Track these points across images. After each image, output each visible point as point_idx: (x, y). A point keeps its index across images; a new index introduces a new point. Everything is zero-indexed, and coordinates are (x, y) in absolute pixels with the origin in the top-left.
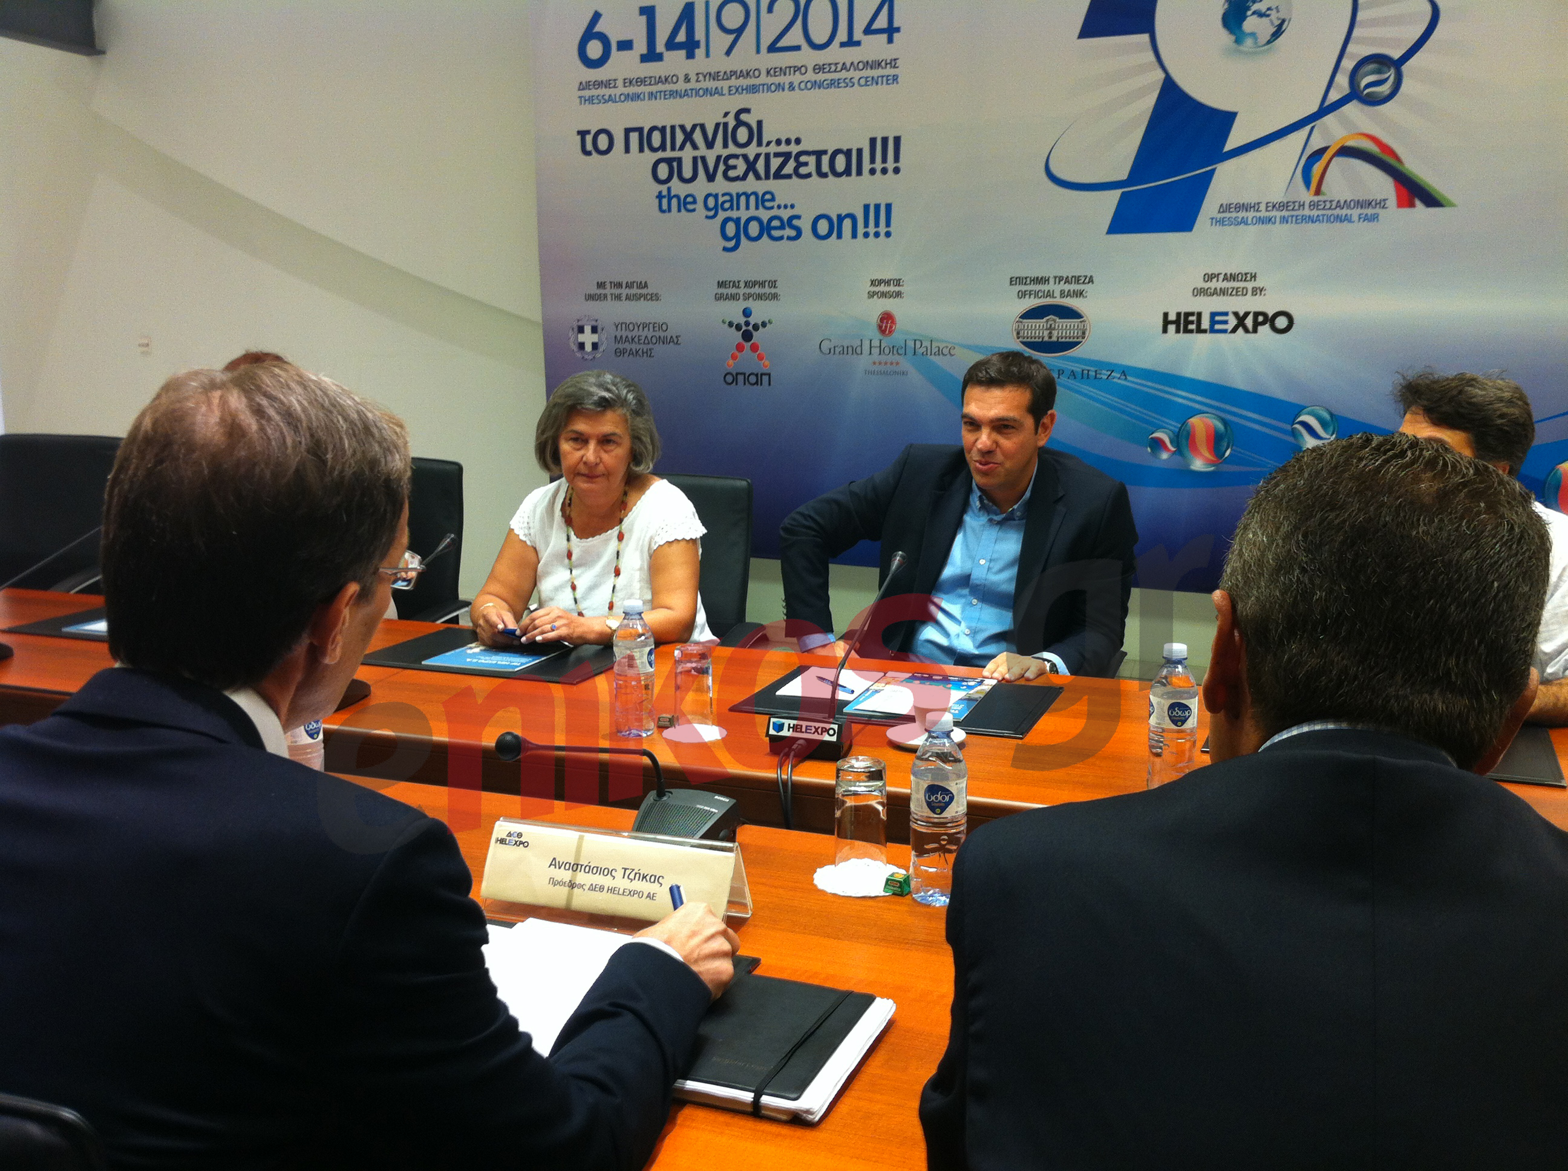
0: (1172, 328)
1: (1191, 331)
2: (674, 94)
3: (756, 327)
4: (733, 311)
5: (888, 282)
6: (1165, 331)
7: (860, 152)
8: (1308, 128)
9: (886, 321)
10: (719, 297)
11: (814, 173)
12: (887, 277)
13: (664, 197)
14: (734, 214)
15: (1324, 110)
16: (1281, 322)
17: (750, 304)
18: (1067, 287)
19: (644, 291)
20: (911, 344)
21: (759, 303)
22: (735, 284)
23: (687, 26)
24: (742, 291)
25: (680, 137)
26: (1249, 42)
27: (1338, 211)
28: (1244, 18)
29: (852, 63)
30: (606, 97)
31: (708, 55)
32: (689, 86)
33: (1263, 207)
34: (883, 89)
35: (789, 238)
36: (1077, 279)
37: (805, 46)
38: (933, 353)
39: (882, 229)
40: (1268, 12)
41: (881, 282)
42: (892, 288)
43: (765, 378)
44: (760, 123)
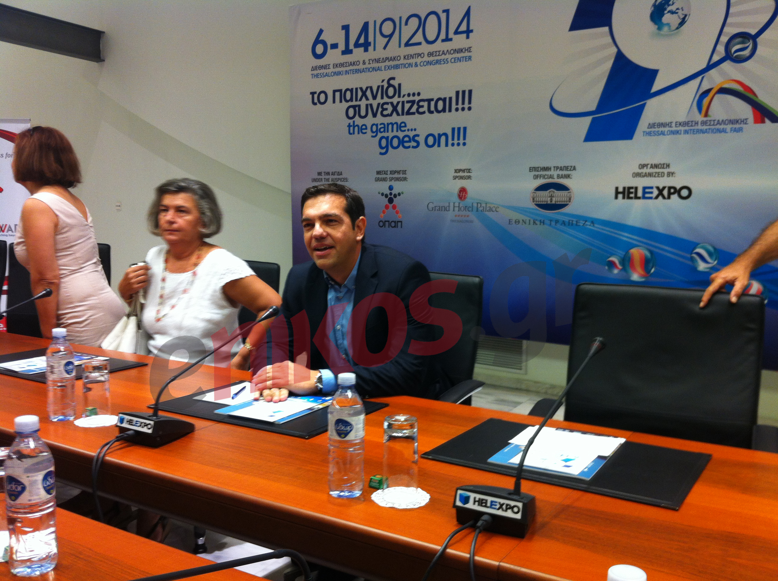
0: (620, 196)
1: (631, 198)
2: (358, 71)
3: (395, 196)
4: (384, 187)
5: (463, 171)
6: (616, 197)
7: (450, 99)
8: (700, 78)
9: (463, 191)
10: (377, 180)
11: (427, 112)
12: (463, 168)
13: (351, 126)
14: (385, 135)
15: (710, 67)
16: (685, 193)
17: (393, 183)
18: (561, 173)
19: (340, 177)
20: (475, 205)
21: (398, 183)
22: (385, 173)
23: (364, 34)
24: (389, 176)
25: (360, 94)
26: (666, 29)
27: (718, 127)
28: (663, 15)
29: (448, 51)
30: (325, 74)
31: (374, 50)
32: (364, 66)
33: (673, 125)
34: (463, 64)
35: (413, 147)
36: (566, 168)
37: (424, 43)
38: (487, 210)
39: (461, 141)
40: (677, 11)
41: (460, 170)
42: (466, 174)
43: (399, 224)
44: (400, 85)
